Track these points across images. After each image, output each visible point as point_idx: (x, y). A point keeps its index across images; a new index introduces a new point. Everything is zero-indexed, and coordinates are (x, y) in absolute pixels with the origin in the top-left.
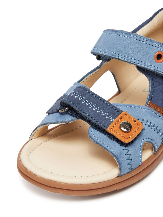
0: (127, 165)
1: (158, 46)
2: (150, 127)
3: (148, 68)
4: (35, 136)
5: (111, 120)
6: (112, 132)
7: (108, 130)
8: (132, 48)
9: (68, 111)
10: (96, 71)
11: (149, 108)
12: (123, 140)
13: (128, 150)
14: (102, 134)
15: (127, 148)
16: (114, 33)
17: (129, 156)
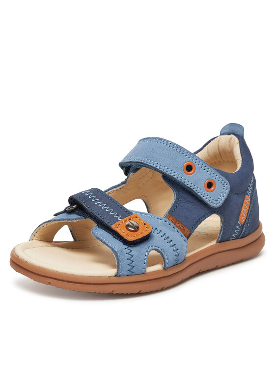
0: (127, 264)
1: (189, 156)
2: (163, 237)
3: (168, 173)
4: (36, 237)
5: (119, 219)
6: (117, 229)
7: (113, 227)
8: (160, 153)
9: (76, 209)
10: (121, 186)
11: (167, 220)
12: (126, 237)
13: (131, 251)
14: (106, 232)
15: (129, 248)
16: (146, 140)
17: (131, 256)
